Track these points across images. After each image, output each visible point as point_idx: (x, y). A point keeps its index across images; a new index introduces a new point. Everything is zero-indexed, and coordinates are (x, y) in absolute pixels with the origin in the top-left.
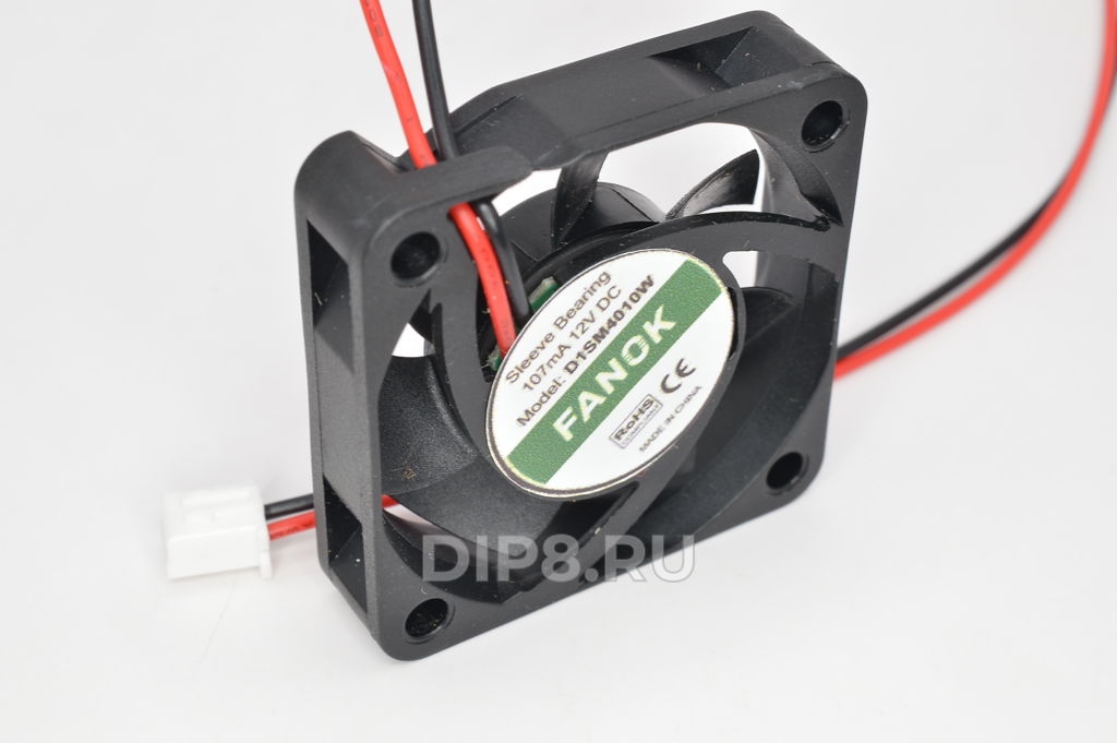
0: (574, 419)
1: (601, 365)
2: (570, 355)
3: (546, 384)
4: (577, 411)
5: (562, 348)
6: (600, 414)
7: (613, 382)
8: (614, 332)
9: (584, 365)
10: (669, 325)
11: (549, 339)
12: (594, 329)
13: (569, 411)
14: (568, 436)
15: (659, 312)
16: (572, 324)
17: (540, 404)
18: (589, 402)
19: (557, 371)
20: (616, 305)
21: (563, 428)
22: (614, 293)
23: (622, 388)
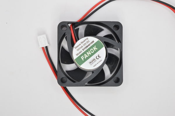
0: (84, 58)
1: (87, 51)
2: (83, 48)
3: (80, 51)
4: (84, 56)
5: (82, 47)
6: (88, 58)
7: (89, 54)
8: (89, 47)
9: (85, 50)
10: (97, 49)
11: (80, 44)
12: (86, 45)
13: (83, 56)
14: (83, 60)
15: (95, 46)
16: (83, 43)
17: (79, 53)
18: (86, 56)
19: (81, 49)
20: (89, 43)
21: (82, 58)
22: (89, 41)
23: (91, 56)
